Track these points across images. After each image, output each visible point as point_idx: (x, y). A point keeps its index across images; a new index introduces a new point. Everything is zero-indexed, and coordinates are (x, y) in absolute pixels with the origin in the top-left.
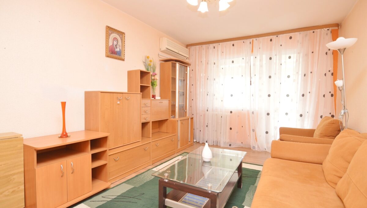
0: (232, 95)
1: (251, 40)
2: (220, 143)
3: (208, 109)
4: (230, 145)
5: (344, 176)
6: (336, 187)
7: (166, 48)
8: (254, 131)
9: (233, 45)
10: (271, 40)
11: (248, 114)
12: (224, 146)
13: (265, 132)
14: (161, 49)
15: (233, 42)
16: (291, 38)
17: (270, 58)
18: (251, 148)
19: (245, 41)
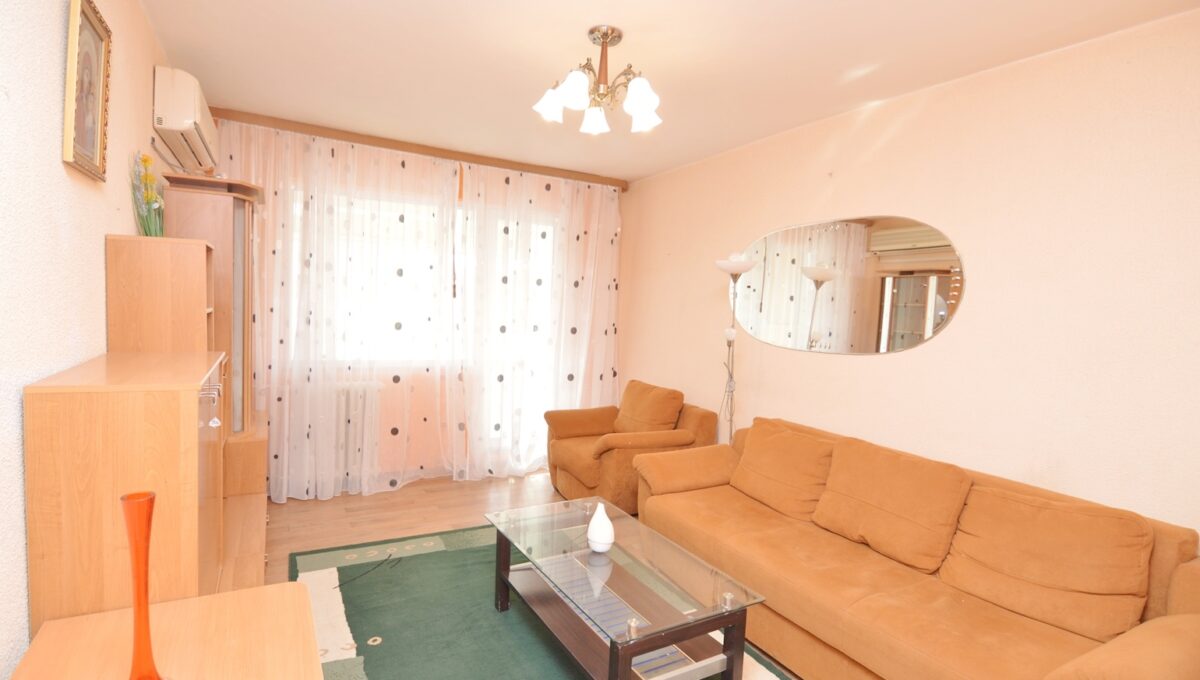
0: (398, 326)
1: (457, 164)
2: (361, 485)
3: (312, 375)
4: (393, 483)
5: (825, 497)
6: (814, 517)
7: (195, 123)
8: (462, 427)
9: (403, 164)
10: (507, 181)
11: (443, 378)
12: (374, 492)
13: (493, 427)
14: (160, 121)
15: (401, 155)
16: (548, 187)
17: (506, 230)
18: (452, 477)
19: (439, 161)
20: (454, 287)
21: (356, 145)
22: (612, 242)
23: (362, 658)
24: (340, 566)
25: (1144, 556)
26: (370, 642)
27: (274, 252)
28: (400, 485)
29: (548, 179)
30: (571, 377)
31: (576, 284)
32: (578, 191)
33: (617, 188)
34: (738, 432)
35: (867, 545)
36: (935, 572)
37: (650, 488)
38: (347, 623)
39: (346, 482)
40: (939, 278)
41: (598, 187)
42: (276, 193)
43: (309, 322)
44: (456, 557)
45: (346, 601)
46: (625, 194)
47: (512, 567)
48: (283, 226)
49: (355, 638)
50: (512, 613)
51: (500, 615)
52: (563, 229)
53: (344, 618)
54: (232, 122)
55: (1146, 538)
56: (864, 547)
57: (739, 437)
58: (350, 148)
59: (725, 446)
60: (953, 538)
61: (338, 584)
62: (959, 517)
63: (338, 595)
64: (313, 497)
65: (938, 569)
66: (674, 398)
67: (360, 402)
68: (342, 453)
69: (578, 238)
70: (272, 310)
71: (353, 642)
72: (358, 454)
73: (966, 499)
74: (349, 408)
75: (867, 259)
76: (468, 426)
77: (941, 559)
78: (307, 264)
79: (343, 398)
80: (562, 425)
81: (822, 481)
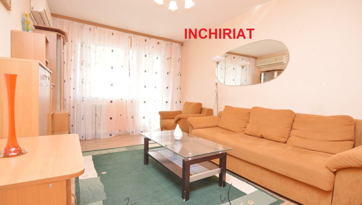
0: (112, 85)
1: (130, 35)
2: (100, 135)
3: (84, 99)
4: (111, 135)
5: (249, 125)
6: (245, 132)
7: (44, 10)
8: (133, 117)
9: (113, 34)
10: (146, 40)
11: (126, 102)
12: (104, 138)
13: (143, 118)
14: (32, 8)
15: (112, 31)
16: (158, 43)
17: (146, 56)
18: (130, 134)
19: (124, 33)
20: (129, 73)
21: (98, 27)
22: (179, 60)
23: (99, 177)
24: (93, 155)
25: (353, 128)
26: (102, 173)
27: (71, 60)
28: (113, 136)
29: (158, 41)
30: (167, 102)
31: (168, 73)
32: (168, 45)
33: (180, 44)
34: (220, 112)
35: (263, 138)
36: (285, 142)
37: (193, 127)
38: (95, 169)
39: (95, 135)
40: (278, 72)
41: (174, 44)
42: (72, 41)
43: (83, 82)
44: (131, 152)
45: (94, 163)
46: (182, 47)
47: (149, 150)
48: (74, 52)
49: (97, 172)
50: (150, 165)
51: (146, 166)
52: (163, 56)
53: (94, 167)
54: (57, 18)
55: (353, 122)
56: (262, 139)
57: (220, 114)
58: (96, 29)
59: (216, 116)
60: (290, 131)
61: (92, 159)
62: (292, 125)
63: (92, 162)
64: (84, 139)
65: (286, 142)
66: (199, 105)
67: (100, 109)
68: (94, 125)
69: (168, 59)
70: (71, 79)
71: (96, 173)
72: (99, 126)
73: (294, 119)
74: (96, 111)
75: (256, 69)
76: (135, 117)
77: (287, 138)
78: (82, 64)
79: (94, 108)
80: (164, 116)
81: (248, 121)
